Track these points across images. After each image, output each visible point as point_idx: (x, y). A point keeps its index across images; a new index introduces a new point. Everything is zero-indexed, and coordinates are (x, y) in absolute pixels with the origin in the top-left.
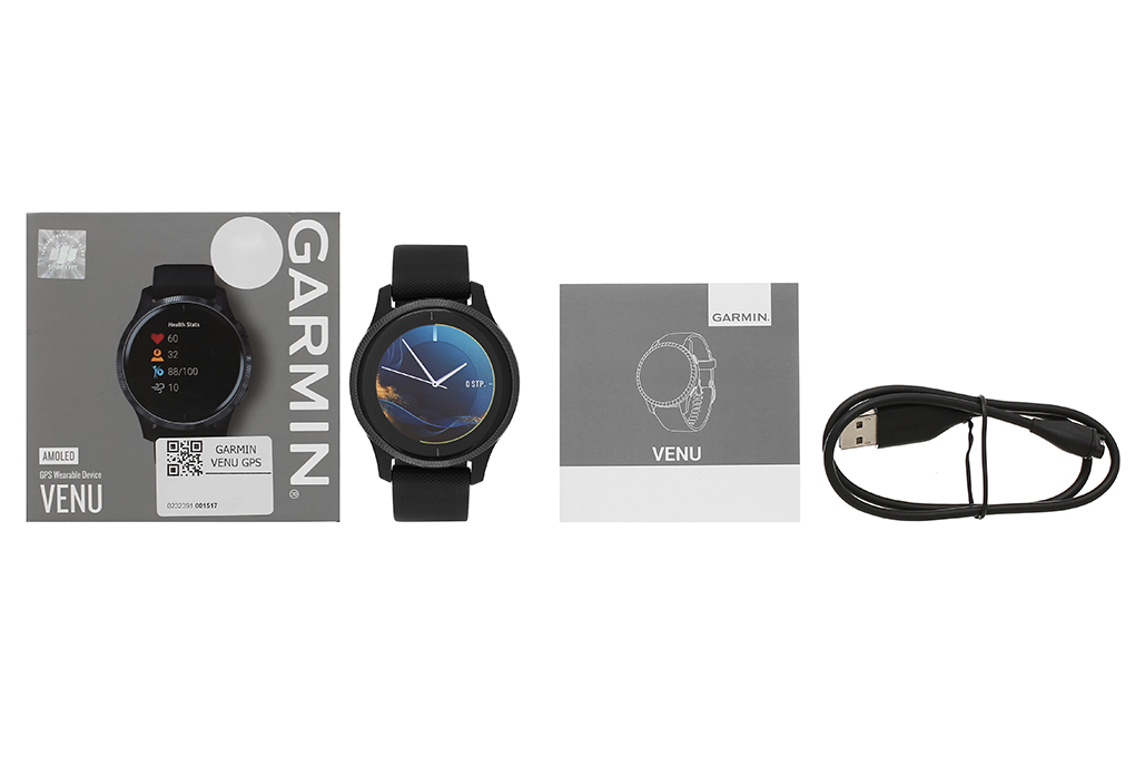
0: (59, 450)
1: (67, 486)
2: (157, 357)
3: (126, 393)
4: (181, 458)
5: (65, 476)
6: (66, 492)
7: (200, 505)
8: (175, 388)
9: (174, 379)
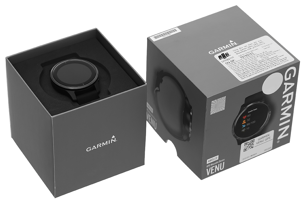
0: (213, 158)
1: (214, 166)
2: (244, 122)
3: (234, 136)
4: (248, 146)
5: (214, 164)
6: (214, 168)
7: (251, 156)
8: (248, 128)
9: (248, 126)
